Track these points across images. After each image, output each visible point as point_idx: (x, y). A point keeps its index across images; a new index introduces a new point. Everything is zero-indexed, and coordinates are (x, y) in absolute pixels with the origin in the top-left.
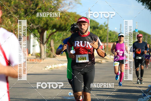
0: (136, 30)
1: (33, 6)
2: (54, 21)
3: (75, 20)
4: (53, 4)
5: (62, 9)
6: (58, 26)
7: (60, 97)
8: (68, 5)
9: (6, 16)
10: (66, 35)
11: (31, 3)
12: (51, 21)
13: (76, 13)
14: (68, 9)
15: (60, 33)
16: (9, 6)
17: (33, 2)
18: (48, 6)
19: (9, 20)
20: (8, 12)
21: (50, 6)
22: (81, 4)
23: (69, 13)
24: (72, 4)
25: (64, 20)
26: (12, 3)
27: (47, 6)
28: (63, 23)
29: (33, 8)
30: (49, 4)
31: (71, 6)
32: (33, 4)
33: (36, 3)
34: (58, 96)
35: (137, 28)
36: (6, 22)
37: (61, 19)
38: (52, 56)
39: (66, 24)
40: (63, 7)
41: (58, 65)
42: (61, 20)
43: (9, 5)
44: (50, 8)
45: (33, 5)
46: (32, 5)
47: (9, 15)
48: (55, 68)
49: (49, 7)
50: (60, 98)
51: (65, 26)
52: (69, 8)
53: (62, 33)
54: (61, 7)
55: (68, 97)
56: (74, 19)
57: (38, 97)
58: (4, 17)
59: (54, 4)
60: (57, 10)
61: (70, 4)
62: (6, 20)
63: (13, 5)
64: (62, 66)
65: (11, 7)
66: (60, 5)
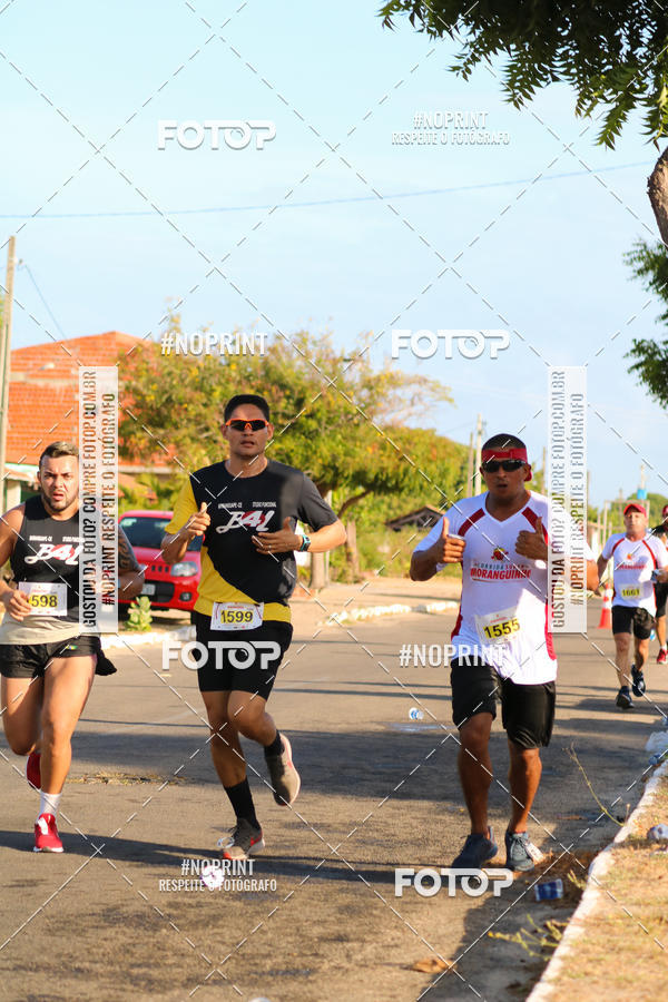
0: (639, 490)
1: (286, 408)
2: (357, 459)
3: (430, 456)
4: (354, 400)
5: (388, 419)
6: (371, 476)
7: (379, 723)
8: (408, 403)
9: (193, 439)
10: (400, 507)
11: (281, 394)
12: (349, 459)
13: (433, 431)
14: (405, 419)
15: (379, 498)
16: (205, 405)
17: (288, 393)
18: (339, 407)
19: (203, 452)
20: (202, 426)
21: (345, 408)
22: (450, 400)
23: (410, 431)
24: (420, 400)
25: (393, 455)
26: (217, 395)
27: (336, 407)
28: (389, 464)
29: (286, 411)
30: (341, 402)
31: (419, 407)
32: (288, 398)
33: (296, 396)
34: (372, 722)
35: (643, 487)
36: (195, 459)
37: (381, 452)
38: (350, 578)
39: (401, 471)
40: (393, 411)
41: (370, 609)
42: (382, 455)
43: (205, 401)
44: (347, 413)
45: (289, 403)
46: (283, 403)
47: (205, 435)
48: (360, 619)
49: (342, 410)
50: (381, 728)
51: (396, 475)
52: (410, 415)
53: (386, 498)
54: (383, 411)
55: (407, 724)
56: (426, 454)
57: (301, 723)
58: (188, 441)
59: (360, 400)
60: (370, 420)
61: (413, 404)
62: (194, 454)
63: (218, 401)
64: (386, 614)
65: (212, 408)
66: (382, 404)
